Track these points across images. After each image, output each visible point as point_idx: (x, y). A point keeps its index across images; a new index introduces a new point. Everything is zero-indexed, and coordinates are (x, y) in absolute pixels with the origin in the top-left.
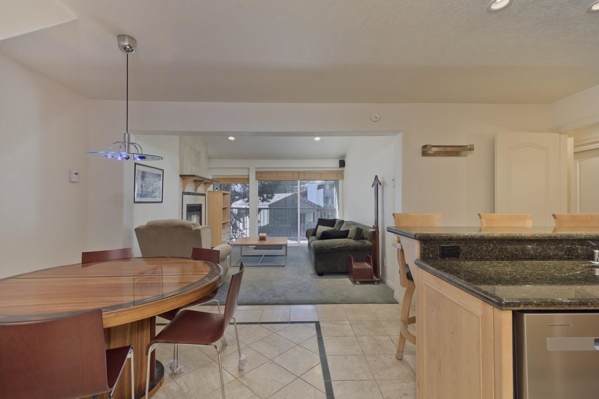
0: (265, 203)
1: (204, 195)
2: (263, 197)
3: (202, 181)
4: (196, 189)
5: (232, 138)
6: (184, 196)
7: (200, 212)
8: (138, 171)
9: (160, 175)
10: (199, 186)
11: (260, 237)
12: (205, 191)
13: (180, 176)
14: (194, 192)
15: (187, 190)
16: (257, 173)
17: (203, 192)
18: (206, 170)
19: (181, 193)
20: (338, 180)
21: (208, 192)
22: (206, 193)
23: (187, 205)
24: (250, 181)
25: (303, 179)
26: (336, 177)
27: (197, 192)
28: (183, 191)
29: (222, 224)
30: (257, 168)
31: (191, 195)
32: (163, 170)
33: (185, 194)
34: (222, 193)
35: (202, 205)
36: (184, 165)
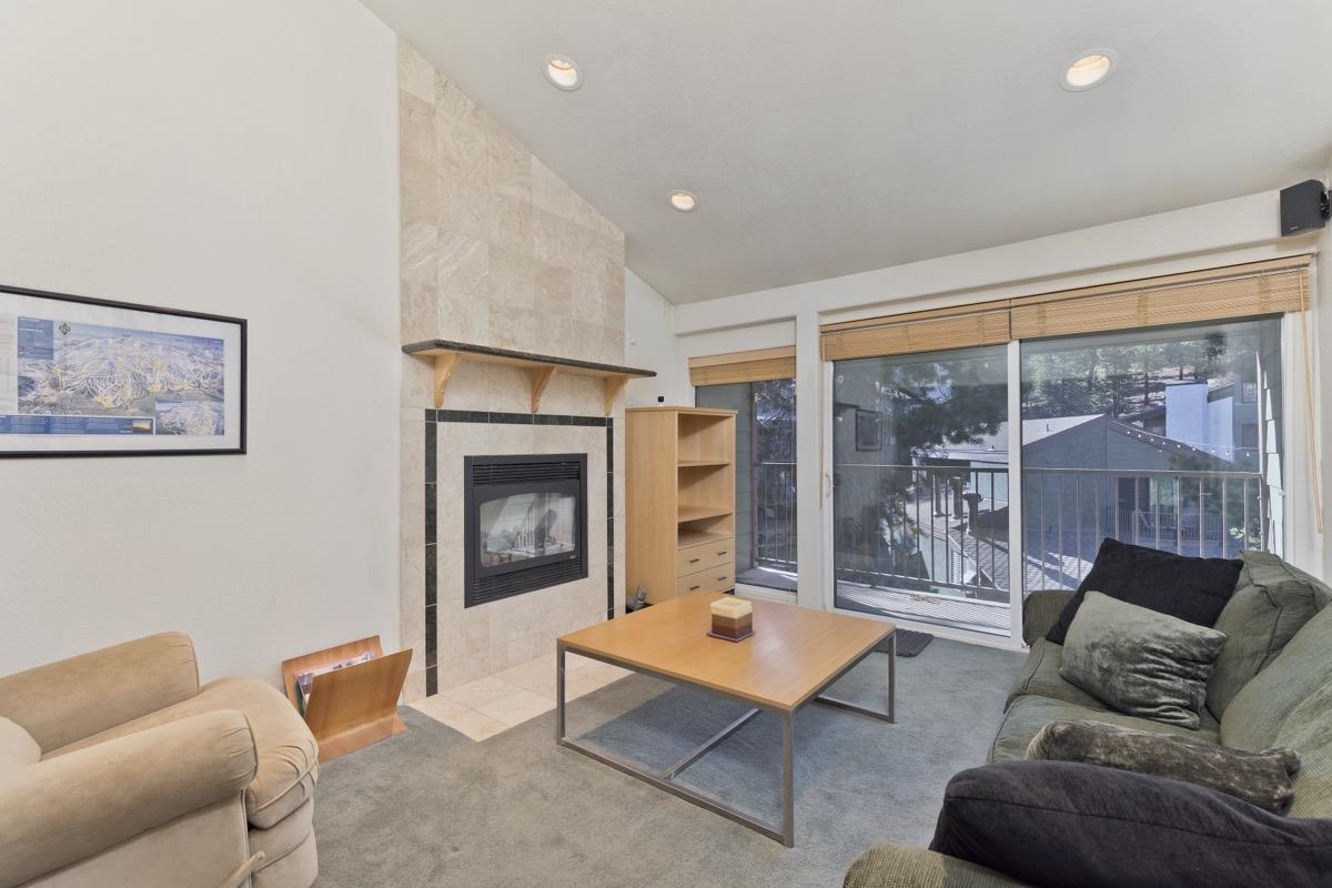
1: (606, 422)
4: (534, 402)
5: (683, 202)
6: (441, 423)
10: (541, 388)
12: (606, 405)
13: (408, 347)
14: (526, 410)
16: (825, 332)
17: (595, 411)
18: (615, 336)
19: (422, 416)
20: (1280, 315)
21: (628, 411)
22: (610, 416)
23: (467, 459)
24: (798, 366)
25: (1034, 333)
26: (1255, 298)
27: (540, 412)
28: (432, 407)
29: (679, 524)
30: (824, 313)
31: (503, 422)
32: (243, 324)
33: (450, 420)
34: (677, 413)
35: (585, 456)
36: (439, 312)
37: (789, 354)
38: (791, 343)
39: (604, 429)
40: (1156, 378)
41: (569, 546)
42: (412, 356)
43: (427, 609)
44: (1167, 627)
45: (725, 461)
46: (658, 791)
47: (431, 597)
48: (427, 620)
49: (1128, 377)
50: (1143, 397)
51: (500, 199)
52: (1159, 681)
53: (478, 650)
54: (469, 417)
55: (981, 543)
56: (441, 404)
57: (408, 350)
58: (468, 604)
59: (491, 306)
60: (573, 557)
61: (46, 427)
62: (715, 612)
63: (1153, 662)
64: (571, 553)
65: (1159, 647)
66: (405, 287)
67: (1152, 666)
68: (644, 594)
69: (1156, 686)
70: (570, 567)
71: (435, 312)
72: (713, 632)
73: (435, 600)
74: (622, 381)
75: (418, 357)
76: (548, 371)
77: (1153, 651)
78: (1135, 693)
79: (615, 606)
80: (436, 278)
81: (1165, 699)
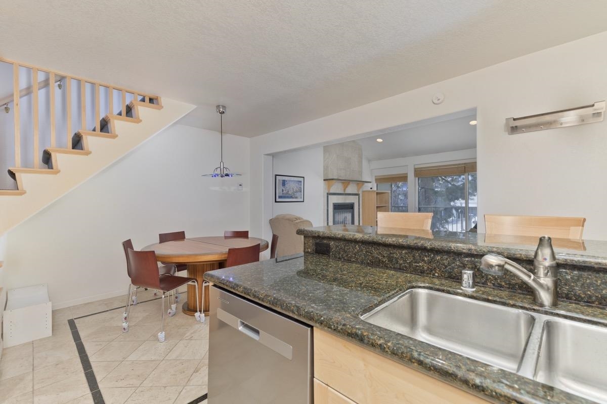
4: (345, 190)
5: (380, 140)
6: (329, 196)
7: (351, 210)
8: (279, 180)
9: (301, 182)
10: (347, 186)
12: (358, 191)
13: (324, 180)
14: (342, 192)
15: (332, 191)
16: (415, 169)
17: (356, 192)
18: (360, 173)
19: (326, 194)
21: (363, 192)
22: (359, 193)
23: (333, 204)
24: (408, 179)
28: (328, 192)
30: (415, 165)
31: (339, 195)
32: (304, 177)
33: (331, 195)
34: (376, 192)
35: (354, 203)
37: (406, 175)
38: (406, 172)
39: (358, 197)
54: (334, 194)
61: (285, 197)
66: (324, 167)
71: (329, 172)
75: (326, 182)
76: (349, 183)
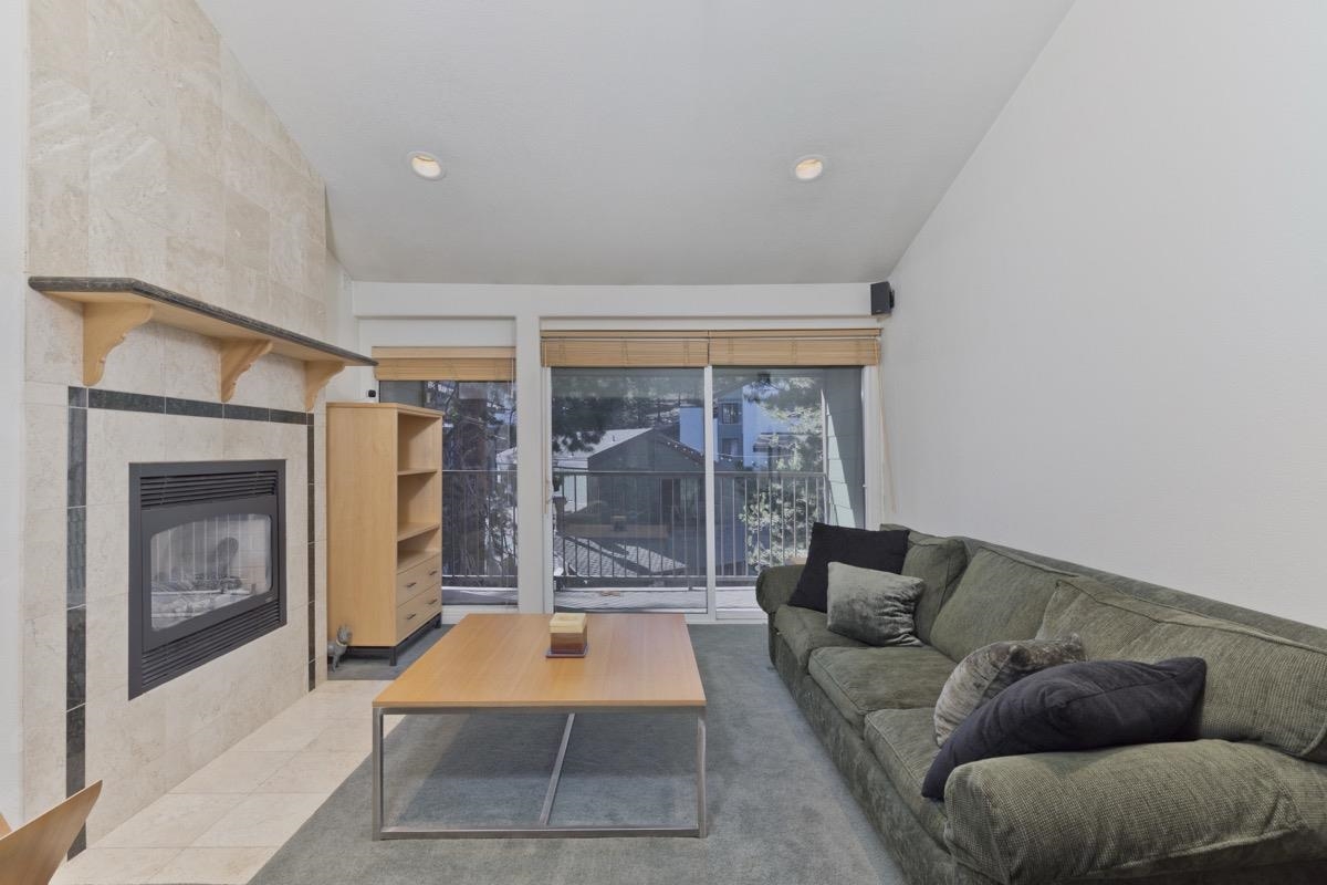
0: (579, 453)
1: (305, 419)
2: (574, 437)
3: (258, 344)
4: (227, 386)
6: (93, 411)
7: (269, 498)
10: (241, 368)
11: (554, 636)
14: (216, 398)
16: (545, 337)
17: (295, 404)
19: (63, 397)
20: (862, 367)
21: (329, 406)
22: (312, 412)
23: (133, 467)
24: (518, 368)
25: (724, 361)
26: (852, 354)
27: (232, 402)
28: (78, 384)
29: (399, 543)
30: (543, 318)
31: (185, 414)
33: (108, 406)
34: (396, 411)
35: (282, 463)
36: (91, 232)
37: (507, 354)
38: (510, 344)
39: (304, 428)
40: (664, 401)
41: (263, 585)
42: (47, 296)
43: (69, 716)
44: (891, 580)
45: (430, 467)
46: (546, 841)
47: (76, 693)
48: (69, 733)
49: (648, 399)
50: (656, 415)
51: (181, 86)
52: (896, 618)
53: (148, 761)
54: (136, 403)
55: (567, 542)
56: (97, 379)
57: (37, 284)
58: (134, 692)
59: (168, 240)
60: (269, 600)
62: (553, 631)
63: (892, 606)
64: (265, 595)
65: (893, 595)
66: (36, 181)
67: (892, 609)
68: (350, 635)
69: (895, 622)
70: (263, 614)
71: (86, 231)
72: (553, 652)
73: (82, 697)
74: (336, 367)
75: (57, 299)
77: (889, 598)
78: (886, 630)
79: (317, 656)
80: (86, 177)
81: (902, 630)
